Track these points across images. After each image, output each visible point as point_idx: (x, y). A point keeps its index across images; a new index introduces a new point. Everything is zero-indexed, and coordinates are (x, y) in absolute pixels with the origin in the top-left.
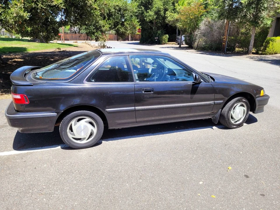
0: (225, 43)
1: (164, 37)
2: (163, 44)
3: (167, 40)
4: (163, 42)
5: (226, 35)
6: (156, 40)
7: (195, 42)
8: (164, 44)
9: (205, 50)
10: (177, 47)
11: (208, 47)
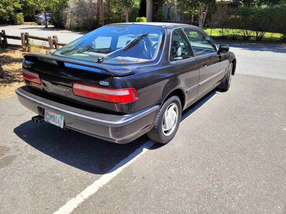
0: (102, 22)
1: (18, 16)
2: (19, 25)
3: (23, 20)
4: (18, 21)
5: (102, 15)
6: (8, 20)
7: (66, 22)
8: (21, 24)
9: (80, 30)
10: (43, 28)
11: (82, 27)
